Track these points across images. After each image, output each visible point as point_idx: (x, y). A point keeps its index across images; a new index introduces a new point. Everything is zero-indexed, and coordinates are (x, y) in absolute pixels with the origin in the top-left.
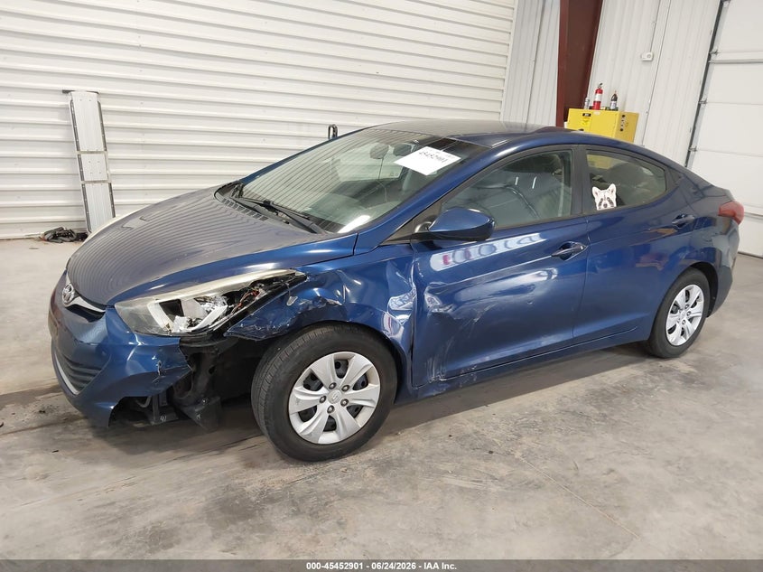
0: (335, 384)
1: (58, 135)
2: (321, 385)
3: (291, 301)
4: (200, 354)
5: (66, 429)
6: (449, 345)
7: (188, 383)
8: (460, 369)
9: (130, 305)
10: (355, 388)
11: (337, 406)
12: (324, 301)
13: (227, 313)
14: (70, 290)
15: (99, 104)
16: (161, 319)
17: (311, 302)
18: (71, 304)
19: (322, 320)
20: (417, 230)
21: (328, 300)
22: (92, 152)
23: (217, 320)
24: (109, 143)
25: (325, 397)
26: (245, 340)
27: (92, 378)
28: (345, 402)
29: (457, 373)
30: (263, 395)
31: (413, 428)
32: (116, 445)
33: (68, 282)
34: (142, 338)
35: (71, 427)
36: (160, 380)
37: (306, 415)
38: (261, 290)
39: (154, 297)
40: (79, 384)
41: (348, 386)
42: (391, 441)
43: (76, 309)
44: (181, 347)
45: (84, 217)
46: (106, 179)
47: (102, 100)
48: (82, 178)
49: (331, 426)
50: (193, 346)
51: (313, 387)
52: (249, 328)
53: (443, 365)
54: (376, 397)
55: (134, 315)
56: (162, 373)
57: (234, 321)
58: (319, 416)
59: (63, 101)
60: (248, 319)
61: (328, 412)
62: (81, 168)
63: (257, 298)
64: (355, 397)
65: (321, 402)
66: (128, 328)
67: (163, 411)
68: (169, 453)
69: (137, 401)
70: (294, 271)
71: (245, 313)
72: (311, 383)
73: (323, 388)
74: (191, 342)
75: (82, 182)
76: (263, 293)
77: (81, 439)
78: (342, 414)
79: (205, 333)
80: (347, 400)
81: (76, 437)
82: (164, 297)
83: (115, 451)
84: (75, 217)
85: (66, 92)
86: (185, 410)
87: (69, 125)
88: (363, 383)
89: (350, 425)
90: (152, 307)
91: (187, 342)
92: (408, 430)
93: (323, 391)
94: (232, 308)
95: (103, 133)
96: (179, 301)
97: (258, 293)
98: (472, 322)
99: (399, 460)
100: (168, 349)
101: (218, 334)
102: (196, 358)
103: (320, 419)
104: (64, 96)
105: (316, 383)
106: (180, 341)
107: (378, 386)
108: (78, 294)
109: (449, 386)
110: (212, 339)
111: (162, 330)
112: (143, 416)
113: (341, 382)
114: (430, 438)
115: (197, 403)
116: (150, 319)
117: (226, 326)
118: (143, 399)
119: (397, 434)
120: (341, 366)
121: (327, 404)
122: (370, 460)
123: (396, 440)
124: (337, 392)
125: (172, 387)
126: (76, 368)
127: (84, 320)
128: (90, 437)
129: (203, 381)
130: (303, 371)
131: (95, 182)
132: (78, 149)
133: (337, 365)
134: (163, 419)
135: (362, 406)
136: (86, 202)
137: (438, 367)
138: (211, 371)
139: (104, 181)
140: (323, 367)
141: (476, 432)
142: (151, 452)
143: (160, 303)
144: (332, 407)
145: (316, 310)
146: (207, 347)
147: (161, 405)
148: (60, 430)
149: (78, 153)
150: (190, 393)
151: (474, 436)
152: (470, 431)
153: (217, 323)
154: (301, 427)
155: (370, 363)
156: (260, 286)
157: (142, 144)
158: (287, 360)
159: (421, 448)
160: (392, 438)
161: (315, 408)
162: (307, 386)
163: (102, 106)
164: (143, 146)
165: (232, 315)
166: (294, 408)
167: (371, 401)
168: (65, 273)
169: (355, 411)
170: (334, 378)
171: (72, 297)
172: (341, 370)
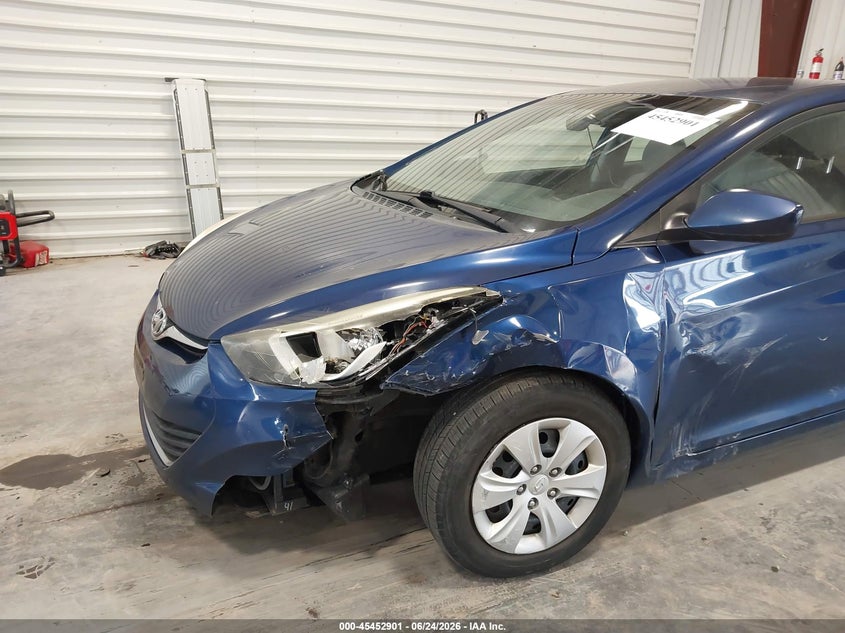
0: (539, 467)
1: (161, 132)
2: (519, 468)
3: (479, 337)
4: (345, 413)
5: (161, 510)
6: (706, 401)
7: (324, 456)
8: (716, 439)
9: (244, 340)
10: (569, 471)
11: (542, 498)
12: (529, 336)
13: (384, 354)
14: (162, 316)
15: (207, 93)
16: (289, 362)
17: (509, 338)
18: (163, 335)
19: (524, 365)
20: (669, 226)
21: (536, 335)
22: (198, 151)
23: (369, 365)
24: (218, 140)
25: (524, 486)
26: (409, 394)
27: (189, 446)
28: (553, 492)
29: (710, 445)
30: (435, 484)
31: (644, 525)
32: (225, 538)
33: (160, 306)
34: (260, 390)
35: (167, 507)
36: (286, 453)
37: (497, 514)
38: (435, 320)
39: (279, 329)
40: (172, 451)
41: (559, 470)
42: (615, 545)
43: (167, 343)
44: (317, 404)
45: (189, 228)
46: (213, 183)
47: (210, 89)
48: (187, 183)
49: (534, 527)
50: (335, 402)
51: (506, 472)
52: (417, 378)
53: (693, 434)
54: (600, 485)
55: (248, 355)
56: (289, 443)
57: (395, 366)
58: (515, 515)
59: (165, 92)
60: (416, 363)
61: (530, 507)
62: (186, 170)
63: (429, 332)
64: (567, 484)
65: (519, 493)
66: (240, 374)
67: (288, 496)
68: (296, 554)
69: (252, 481)
70: (485, 290)
71: (411, 354)
72: (504, 466)
73: (522, 473)
74: (331, 397)
75: (187, 187)
76: (437, 323)
77: (180, 526)
78: (549, 509)
79: (354, 383)
80: (556, 490)
81: (174, 522)
82: (292, 329)
83: (224, 548)
84: (179, 229)
85: (169, 80)
86: (319, 493)
87: (172, 120)
88: (582, 463)
89: (562, 525)
90: (275, 343)
91: (326, 397)
92: (635, 528)
93: (522, 477)
94: (392, 346)
95: (211, 128)
96: (314, 335)
97: (429, 323)
98: (742, 367)
99: (636, 578)
100: (298, 406)
101: (370, 385)
102: (337, 419)
103: (518, 518)
104: (167, 85)
105: (512, 467)
106: (317, 396)
107: (603, 468)
108: (171, 322)
109: (698, 463)
110: (363, 393)
111: (288, 378)
112: (260, 501)
113: (548, 463)
114: (674, 542)
115: (337, 483)
116: (272, 360)
117: (384, 373)
118: (261, 480)
119: (623, 534)
120: (549, 439)
121: (527, 496)
122: (591, 577)
123: (624, 544)
124: (542, 478)
125: (302, 463)
126: (169, 430)
127: (180, 361)
128: (191, 523)
129: (346, 453)
130: (493, 448)
131: (202, 186)
132: (183, 148)
133: (543, 437)
134: (288, 506)
135: (578, 498)
136: (191, 211)
137: (686, 437)
138: (358, 438)
139: (211, 186)
140: (522, 441)
141: (743, 534)
142: (272, 553)
143: (287, 338)
144: (535, 500)
145: (517, 350)
146: (354, 404)
147: (285, 486)
148: (153, 512)
149: (182, 152)
150: (328, 471)
151: (741, 540)
152: (732, 532)
153: (370, 369)
154: (489, 531)
155: (591, 433)
156: (433, 314)
157: (255, 141)
158: (469, 432)
159: (664, 559)
160: (617, 540)
161: (510, 503)
162: (498, 471)
163: (210, 96)
164: (256, 142)
165: (392, 357)
166: (480, 505)
167: (593, 490)
168: (157, 294)
169: (568, 504)
170: (538, 458)
171: (164, 326)
172: (548, 446)
